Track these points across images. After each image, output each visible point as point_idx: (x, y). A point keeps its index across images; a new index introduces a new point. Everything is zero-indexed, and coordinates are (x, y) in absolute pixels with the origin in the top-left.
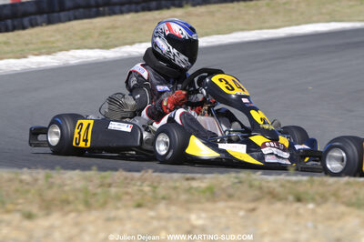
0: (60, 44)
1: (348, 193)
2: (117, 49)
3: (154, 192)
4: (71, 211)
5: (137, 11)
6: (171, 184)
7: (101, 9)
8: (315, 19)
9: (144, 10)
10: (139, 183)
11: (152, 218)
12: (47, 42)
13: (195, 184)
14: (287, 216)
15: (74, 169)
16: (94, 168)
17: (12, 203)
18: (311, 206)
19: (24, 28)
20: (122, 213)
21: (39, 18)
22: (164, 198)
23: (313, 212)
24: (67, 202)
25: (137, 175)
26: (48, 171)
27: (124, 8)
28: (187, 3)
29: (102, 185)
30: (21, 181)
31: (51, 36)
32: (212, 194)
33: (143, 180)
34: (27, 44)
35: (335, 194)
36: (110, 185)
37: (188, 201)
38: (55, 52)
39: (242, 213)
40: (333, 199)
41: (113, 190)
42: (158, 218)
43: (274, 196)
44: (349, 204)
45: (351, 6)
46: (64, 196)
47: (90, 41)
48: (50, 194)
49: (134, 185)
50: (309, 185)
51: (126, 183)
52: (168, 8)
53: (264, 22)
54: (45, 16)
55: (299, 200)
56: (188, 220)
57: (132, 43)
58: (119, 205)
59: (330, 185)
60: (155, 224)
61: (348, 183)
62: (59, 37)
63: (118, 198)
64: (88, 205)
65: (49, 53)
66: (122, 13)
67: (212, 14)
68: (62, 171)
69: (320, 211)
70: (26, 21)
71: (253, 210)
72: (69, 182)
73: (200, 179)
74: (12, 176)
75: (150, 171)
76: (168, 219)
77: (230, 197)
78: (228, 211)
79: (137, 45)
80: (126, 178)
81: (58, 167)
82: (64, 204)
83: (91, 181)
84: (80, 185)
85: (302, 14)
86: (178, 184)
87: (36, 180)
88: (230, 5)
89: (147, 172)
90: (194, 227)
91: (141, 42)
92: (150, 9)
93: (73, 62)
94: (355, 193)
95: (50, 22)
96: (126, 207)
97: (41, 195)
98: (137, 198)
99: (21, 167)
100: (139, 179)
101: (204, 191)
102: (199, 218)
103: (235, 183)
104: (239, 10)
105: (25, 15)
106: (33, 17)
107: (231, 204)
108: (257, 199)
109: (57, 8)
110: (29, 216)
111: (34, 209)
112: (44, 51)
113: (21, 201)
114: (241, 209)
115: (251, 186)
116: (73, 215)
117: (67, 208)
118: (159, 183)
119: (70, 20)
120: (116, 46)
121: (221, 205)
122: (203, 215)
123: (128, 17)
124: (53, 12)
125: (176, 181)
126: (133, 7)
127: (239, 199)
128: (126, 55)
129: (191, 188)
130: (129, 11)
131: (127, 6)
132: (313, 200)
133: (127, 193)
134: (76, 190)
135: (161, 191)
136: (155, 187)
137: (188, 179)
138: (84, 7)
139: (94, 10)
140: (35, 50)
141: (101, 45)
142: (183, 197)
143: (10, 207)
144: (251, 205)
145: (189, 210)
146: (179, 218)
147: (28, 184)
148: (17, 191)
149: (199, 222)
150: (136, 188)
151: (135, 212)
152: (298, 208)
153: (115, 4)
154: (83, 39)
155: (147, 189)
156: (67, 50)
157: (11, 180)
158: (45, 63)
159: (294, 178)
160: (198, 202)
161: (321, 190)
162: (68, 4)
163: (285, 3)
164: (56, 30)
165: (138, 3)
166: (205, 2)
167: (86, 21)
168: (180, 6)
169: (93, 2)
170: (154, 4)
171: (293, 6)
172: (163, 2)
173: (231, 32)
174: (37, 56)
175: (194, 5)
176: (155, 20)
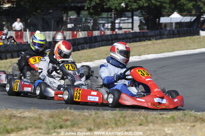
0: (96, 57)
3: (146, 120)
4: (109, 128)
5: (130, 42)
6: (153, 116)
9: (133, 42)
11: (147, 130)
12: (90, 56)
13: (164, 116)
15: (108, 110)
17: (81, 124)
19: (79, 50)
20: (133, 128)
22: (151, 122)
24: (107, 124)
25: (137, 112)
26: (96, 111)
29: (121, 117)
30: (84, 115)
31: (92, 53)
32: (174, 120)
34: (80, 57)
36: (125, 117)
37: (162, 123)
39: (188, 128)
41: (127, 119)
42: (150, 130)
43: (202, 120)
46: (105, 121)
48: (98, 120)
49: (137, 116)
51: (133, 116)
52: (145, 41)
53: (189, 46)
54: (88, 45)
56: (164, 131)
58: (131, 125)
60: (149, 132)
62: (95, 54)
63: (130, 122)
64: (117, 125)
65: (91, 61)
67: (165, 43)
68: (103, 111)
70: (80, 47)
71: (194, 126)
72: (106, 116)
73: (166, 114)
74: (80, 113)
76: (155, 130)
77: (182, 121)
78: (182, 127)
80: (132, 114)
81: (101, 109)
82: (104, 125)
83: (116, 115)
84: (111, 117)
86: (157, 116)
87: (91, 115)
88: (173, 39)
89: (142, 111)
90: (167, 134)
92: (136, 42)
95: (90, 48)
96: (134, 126)
97: (94, 121)
98: (139, 122)
99: (83, 109)
101: (170, 118)
102: (169, 130)
103: (183, 115)
104: (177, 41)
105: (79, 44)
107: (183, 124)
108: (196, 121)
109: (93, 41)
110: (90, 130)
111: (92, 127)
112: (89, 60)
113: (85, 124)
114: (188, 126)
115: (191, 116)
117: (107, 126)
118: (148, 116)
119: (99, 46)
121: (178, 124)
122: (171, 129)
124: (92, 43)
126: (128, 40)
127: (187, 121)
129: (163, 118)
131: (125, 40)
133: (134, 120)
134: (110, 119)
135: (149, 119)
136: (147, 117)
137: (160, 114)
138: (106, 41)
139: (110, 42)
140: (85, 59)
142: (160, 121)
143: (80, 126)
144: (193, 124)
145: (163, 126)
146: (160, 130)
147: (87, 117)
148: (83, 119)
149: (169, 132)
150: (137, 118)
151: (139, 128)
155: (142, 118)
157: (79, 115)
160: (168, 123)
162: (99, 39)
163: (198, 38)
164: (94, 51)
165: (130, 39)
166: (161, 38)
167: (107, 47)
168: (150, 40)
169: (110, 39)
170: (138, 39)
171: (202, 40)
172: (142, 38)
173: (174, 51)
174: (86, 62)
175: (156, 40)
176: (139, 46)
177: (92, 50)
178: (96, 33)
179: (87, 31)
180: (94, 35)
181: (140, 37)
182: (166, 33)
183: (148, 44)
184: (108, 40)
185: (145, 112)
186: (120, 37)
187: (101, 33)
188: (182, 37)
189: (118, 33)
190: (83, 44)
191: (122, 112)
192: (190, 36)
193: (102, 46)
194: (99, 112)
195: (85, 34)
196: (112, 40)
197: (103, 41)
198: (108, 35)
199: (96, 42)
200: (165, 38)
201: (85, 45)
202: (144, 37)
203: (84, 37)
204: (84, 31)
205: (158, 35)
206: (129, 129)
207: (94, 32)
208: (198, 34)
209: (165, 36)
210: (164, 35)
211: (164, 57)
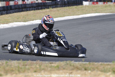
0: (10, 20)
1: (101, 67)
2: (28, 22)
4: (14, 74)
5: (35, 10)
6: (45, 65)
7: (23, 9)
8: (91, 12)
9: (37, 9)
10: (35, 65)
12: (6, 20)
13: (53, 65)
14: (82, 75)
15: (15, 60)
16: (21, 60)
18: (89, 72)
20: (30, 74)
21: (4, 12)
22: (43, 69)
23: (90, 74)
24: (13, 71)
25: (35, 62)
26: (6, 61)
27: (31, 9)
28: (50, 7)
29: (24, 65)
31: (8, 18)
32: (58, 68)
33: (37, 64)
35: (97, 68)
36: (26, 65)
37: (51, 70)
38: (9, 23)
40: (96, 69)
41: (27, 67)
43: (78, 69)
44: (102, 71)
45: (102, 8)
46: (12, 69)
47: (20, 20)
48: (7, 68)
49: (34, 65)
50: (89, 65)
51: (31, 64)
52: (45, 9)
53: (75, 13)
54: (6, 11)
55: (86, 70)
57: (33, 20)
58: (29, 71)
59: (96, 65)
61: (101, 64)
62: (10, 18)
63: (29, 69)
64: (19, 71)
65: (7, 23)
66: (30, 10)
67: (58, 11)
68: (11, 61)
69: (92, 73)
71: (71, 73)
72: (13, 64)
73: (54, 63)
75: (39, 61)
77: (64, 69)
78: (63, 73)
79: (35, 21)
80: (31, 63)
81: (10, 60)
82: (12, 71)
83: (20, 64)
84: (17, 65)
85: (87, 10)
86: (47, 65)
87: (3, 64)
88: (64, 8)
89: (38, 61)
91: (36, 20)
92: (39, 9)
93: (15, 26)
94: (104, 67)
95: (7, 13)
97: (4, 69)
98: (35, 69)
100: (35, 63)
103: (65, 65)
104: (67, 9)
106: (2, 12)
107: (64, 71)
108: (72, 69)
110: (1, 75)
111: (2, 73)
112: (5, 23)
114: (67, 73)
115: (71, 65)
116: (14, 75)
118: (42, 64)
119: (13, 13)
120: (28, 21)
121: (61, 71)
123: (32, 12)
124: (9, 10)
125: (47, 64)
126: (33, 8)
127: (67, 69)
128: (31, 24)
129: (52, 66)
130: (32, 10)
131: (31, 8)
132: (90, 70)
133: (32, 68)
134: (15, 67)
135: (42, 67)
136: (40, 66)
137: (51, 63)
138: (18, 9)
139: (21, 9)
140: (3, 22)
141: (23, 21)
142: (49, 69)
144: (71, 71)
145: (51, 73)
150: (34, 66)
151: (34, 74)
152: (85, 72)
153: (28, 8)
154: (18, 19)
155: (38, 66)
156: (13, 22)
158: (5, 26)
159: (84, 63)
160: (54, 70)
161: (93, 66)
162: (13, 8)
163: (81, 7)
164: (9, 16)
165: (35, 7)
166: (56, 7)
167: (18, 13)
168: (48, 8)
169: (21, 7)
170: (40, 7)
171: (84, 8)
172: (43, 7)
173: (64, 16)
174: (3, 24)
175: (53, 8)
176: (40, 13)
177: (8, 15)
178: (12, 3)
179: (6, 1)
180: (10, 5)
181: (41, 6)
182: (59, 3)
183: (47, 11)
184: (19, 8)
185: (40, 62)
186: (27, 6)
187: (15, 2)
188: (71, 6)
189: (26, 3)
190: (2, 11)
191: (24, 62)
192: (76, 5)
193: (15, 12)
194: (8, 61)
195: (4, 3)
196: (22, 8)
197: (16, 9)
198: (20, 5)
199: (11, 9)
200: (59, 7)
201: (3, 12)
202: (44, 6)
203: (3, 6)
204: (3, 1)
205: (54, 5)
206: (27, 74)
207: (10, 2)
208: (82, 4)
209: (59, 6)
210: (58, 4)
211: (58, 20)
